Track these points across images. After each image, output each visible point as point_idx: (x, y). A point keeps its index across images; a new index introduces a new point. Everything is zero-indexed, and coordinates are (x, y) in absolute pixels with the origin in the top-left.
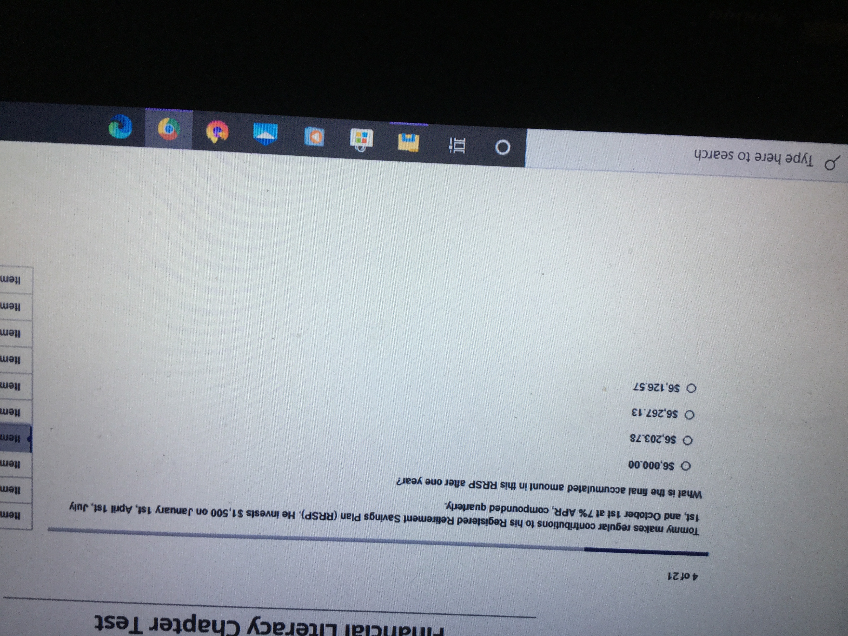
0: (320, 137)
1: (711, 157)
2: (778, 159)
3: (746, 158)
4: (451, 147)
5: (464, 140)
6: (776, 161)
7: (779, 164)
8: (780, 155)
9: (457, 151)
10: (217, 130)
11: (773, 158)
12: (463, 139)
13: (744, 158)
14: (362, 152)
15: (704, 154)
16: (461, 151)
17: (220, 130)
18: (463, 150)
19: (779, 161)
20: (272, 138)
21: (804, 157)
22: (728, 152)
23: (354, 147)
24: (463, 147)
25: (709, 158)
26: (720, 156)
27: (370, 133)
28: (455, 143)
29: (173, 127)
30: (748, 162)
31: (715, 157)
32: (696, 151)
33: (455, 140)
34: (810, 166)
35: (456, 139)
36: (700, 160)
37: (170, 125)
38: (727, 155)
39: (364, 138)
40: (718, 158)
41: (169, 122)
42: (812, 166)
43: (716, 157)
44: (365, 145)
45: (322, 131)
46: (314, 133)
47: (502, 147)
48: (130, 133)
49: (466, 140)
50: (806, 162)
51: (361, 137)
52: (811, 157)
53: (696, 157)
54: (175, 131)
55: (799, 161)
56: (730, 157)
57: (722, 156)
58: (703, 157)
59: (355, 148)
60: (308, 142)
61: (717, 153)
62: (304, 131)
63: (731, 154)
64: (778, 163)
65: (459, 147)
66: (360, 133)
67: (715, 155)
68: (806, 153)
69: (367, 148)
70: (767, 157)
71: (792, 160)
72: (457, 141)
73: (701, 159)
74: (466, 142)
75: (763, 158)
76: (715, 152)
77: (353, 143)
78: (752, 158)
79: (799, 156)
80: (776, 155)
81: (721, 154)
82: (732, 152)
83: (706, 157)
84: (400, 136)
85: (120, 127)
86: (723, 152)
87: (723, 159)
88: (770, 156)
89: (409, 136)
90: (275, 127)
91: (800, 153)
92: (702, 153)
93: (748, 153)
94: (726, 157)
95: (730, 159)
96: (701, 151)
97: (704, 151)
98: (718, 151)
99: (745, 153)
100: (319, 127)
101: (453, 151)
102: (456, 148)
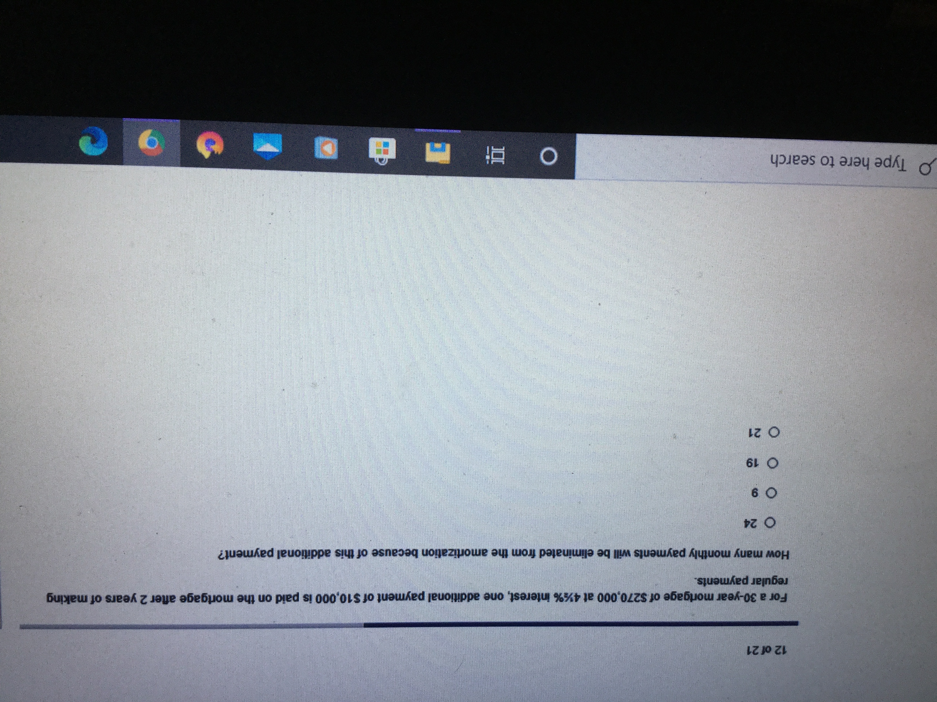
0: (333, 148)
1: (790, 163)
2: (866, 163)
3: (830, 162)
4: (488, 157)
5: (504, 149)
6: (864, 166)
7: (868, 169)
8: (868, 159)
9: (495, 161)
10: (209, 143)
11: (860, 162)
12: (502, 148)
13: (827, 163)
14: (383, 165)
15: (781, 159)
16: (501, 161)
17: (214, 143)
18: (502, 160)
19: (868, 165)
20: (275, 150)
21: (896, 160)
22: (809, 157)
23: (374, 159)
24: (502, 157)
25: (787, 164)
26: (799, 161)
27: (392, 142)
28: (493, 152)
29: (156, 139)
30: (832, 167)
31: (794, 162)
32: (772, 156)
33: (492, 148)
34: (902, 170)
35: (494, 148)
36: (777, 166)
37: (152, 137)
38: (808, 160)
39: (385, 148)
40: (797, 164)
41: (151, 135)
42: (905, 171)
43: (796, 162)
44: (387, 157)
45: (335, 141)
46: (327, 143)
48: (104, 149)
49: (505, 148)
50: (898, 167)
51: (382, 148)
52: (903, 160)
53: (773, 163)
54: (159, 146)
55: (890, 166)
56: (812, 163)
58: (781, 163)
60: (319, 155)
61: (796, 158)
62: (314, 141)
63: (812, 158)
64: (866, 168)
65: (497, 157)
66: (380, 143)
67: (794, 160)
68: (899, 156)
69: (389, 160)
70: (854, 160)
71: (883, 165)
72: (495, 150)
73: (779, 165)
74: (505, 151)
75: (848, 163)
76: (794, 157)
77: (372, 154)
78: (837, 163)
79: (890, 160)
80: (863, 159)
81: (801, 159)
82: (814, 157)
83: (784, 162)
84: (428, 146)
85: (94, 141)
86: (804, 156)
87: (804, 164)
88: (857, 160)
89: (438, 145)
90: (279, 137)
91: (891, 156)
92: (779, 158)
93: (832, 157)
94: (807, 163)
95: (812, 164)
96: (779, 156)
97: (781, 155)
98: (797, 156)
99: (829, 157)
100: (332, 136)
101: (491, 162)
102: (494, 159)
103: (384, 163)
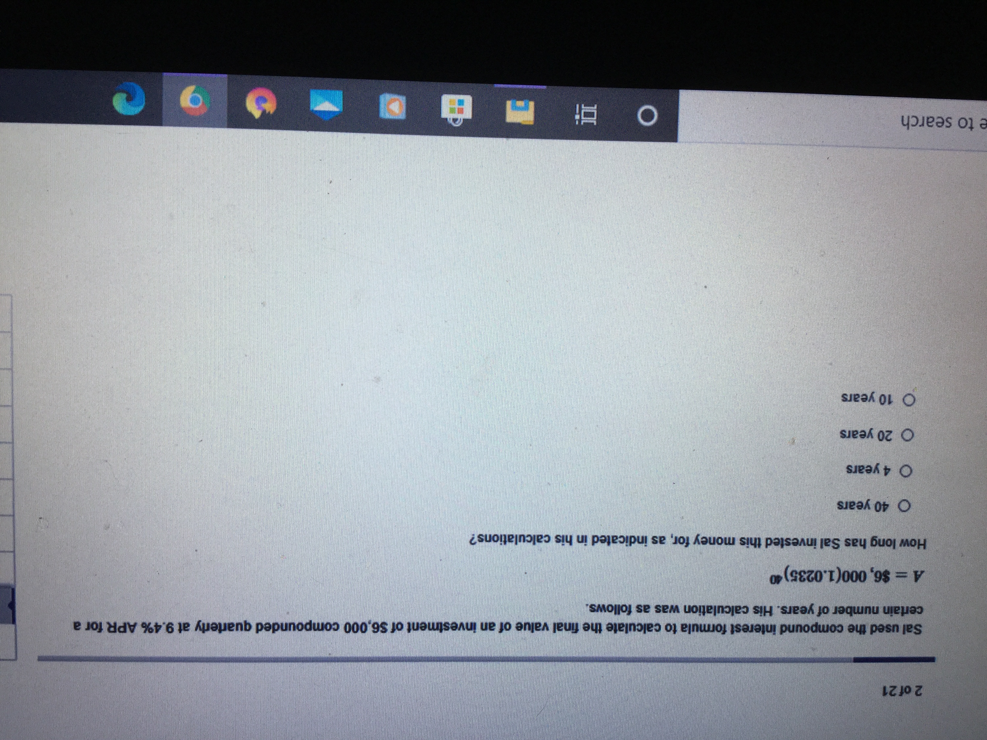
0: (400, 107)
1: (923, 125)
3: (969, 125)
4: (577, 117)
5: (595, 107)
9: (586, 121)
10: (260, 100)
13: (966, 126)
14: (457, 125)
15: (913, 121)
16: (591, 122)
17: (265, 101)
18: (593, 120)
20: (335, 109)
22: (945, 119)
23: (446, 119)
24: (593, 117)
25: (920, 126)
26: (934, 123)
27: (468, 100)
28: (583, 112)
29: (199, 96)
30: (971, 130)
31: (928, 125)
32: (903, 117)
33: (583, 107)
35: (585, 106)
36: (908, 129)
37: (195, 94)
38: (944, 122)
39: (460, 107)
40: (931, 126)
41: (194, 92)
43: (930, 124)
44: (460, 117)
45: (403, 99)
46: (393, 101)
47: (648, 116)
48: (141, 108)
49: (597, 107)
51: (457, 106)
53: (904, 125)
54: (203, 104)
56: (948, 125)
57: (937, 123)
58: (913, 126)
59: (448, 120)
60: (384, 114)
61: (931, 120)
62: (378, 99)
63: (949, 120)
65: (589, 117)
66: (454, 100)
67: (928, 122)
69: (465, 120)
72: (585, 109)
73: (910, 127)
74: (597, 109)
76: (928, 118)
77: (446, 113)
78: (976, 125)
81: (936, 121)
82: (950, 118)
83: (917, 124)
84: (509, 103)
85: (129, 99)
86: (939, 118)
87: (939, 127)
89: (520, 103)
90: (339, 95)
92: (910, 119)
93: (971, 119)
94: (942, 125)
95: (947, 127)
96: (910, 117)
97: (913, 117)
98: (931, 117)
99: (967, 118)
100: (399, 93)
101: (581, 122)
102: (584, 118)
103: (459, 123)
